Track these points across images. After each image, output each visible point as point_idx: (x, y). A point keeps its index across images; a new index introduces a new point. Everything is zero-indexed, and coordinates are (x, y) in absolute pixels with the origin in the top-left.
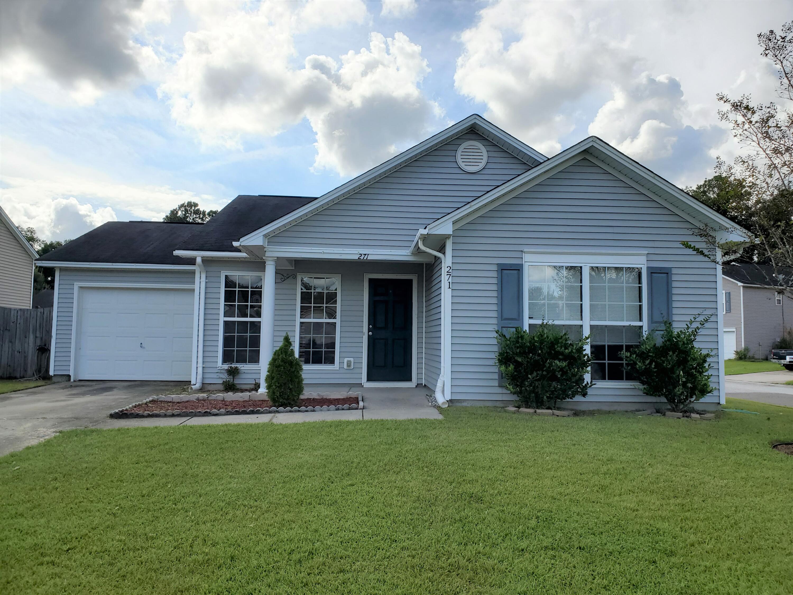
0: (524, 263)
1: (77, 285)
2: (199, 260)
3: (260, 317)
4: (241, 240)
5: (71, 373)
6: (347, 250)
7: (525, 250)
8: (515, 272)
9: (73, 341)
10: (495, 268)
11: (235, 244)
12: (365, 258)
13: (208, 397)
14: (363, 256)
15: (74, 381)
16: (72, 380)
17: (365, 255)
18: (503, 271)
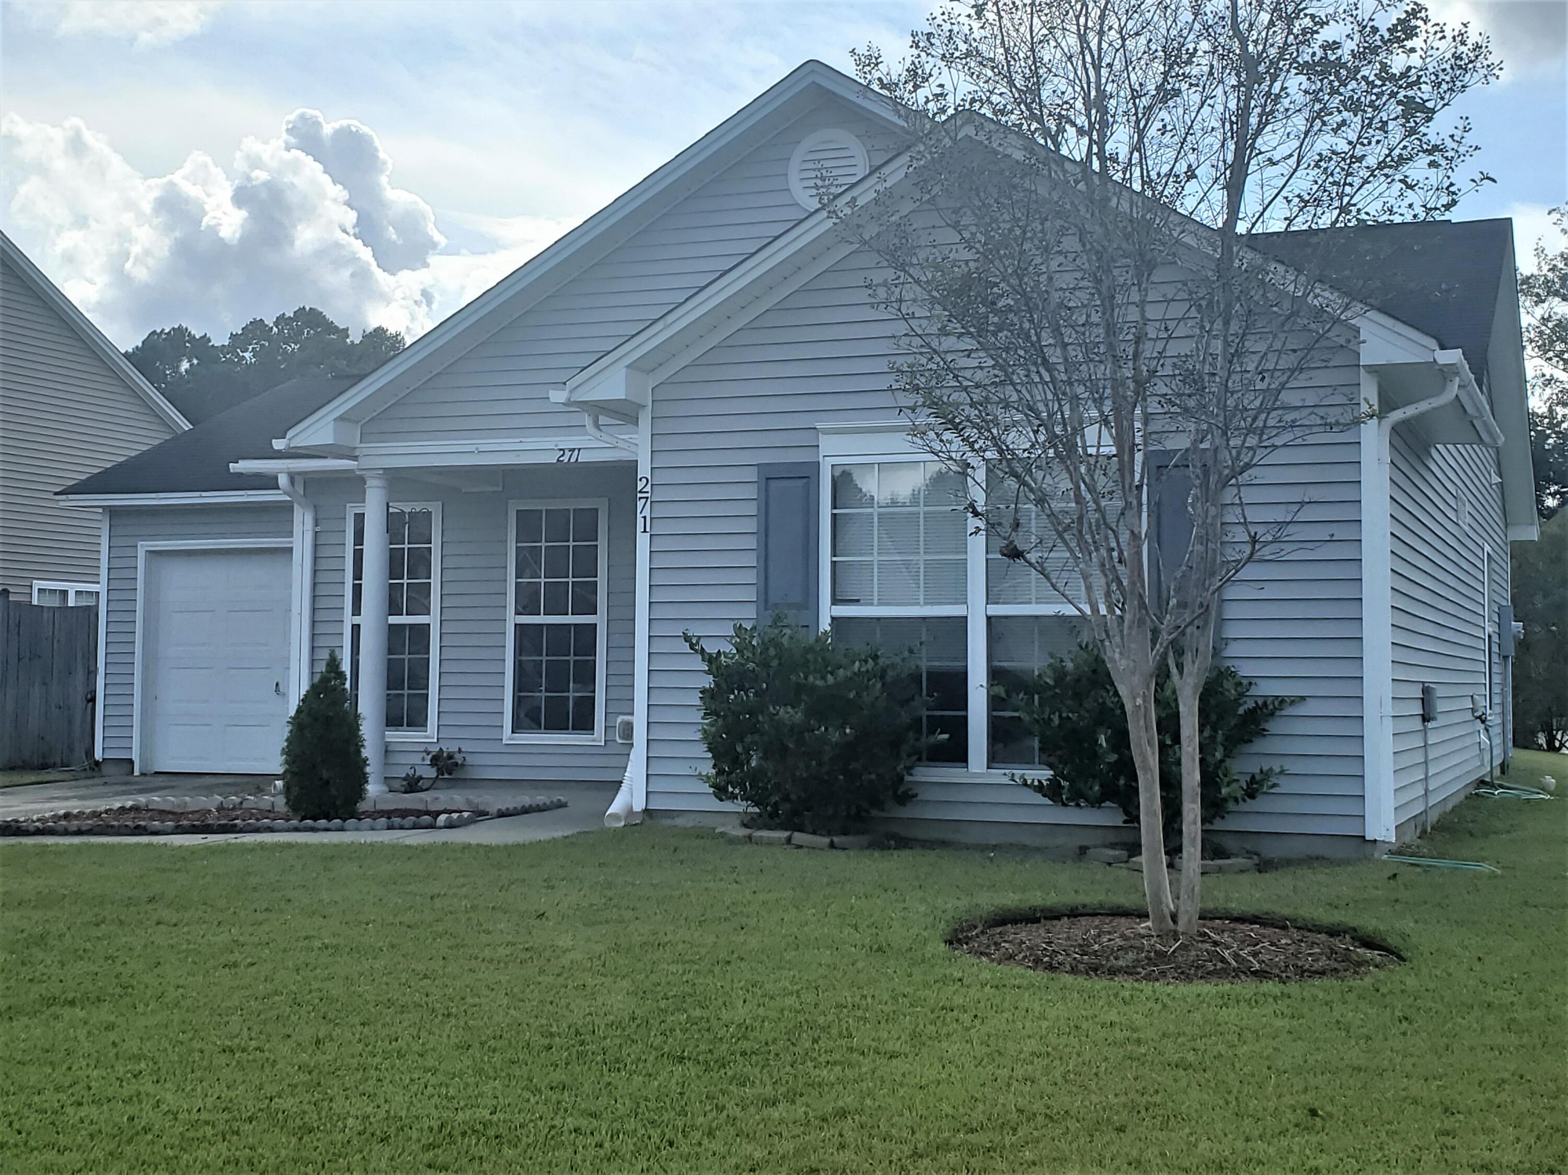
0: (821, 460)
1: (143, 547)
2: (283, 480)
3: (429, 614)
4: (290, 434)
5: (135, 757)
6: (532, 442)
7: (819, 425)
8: (800, 483)
9: (137, 680)
10: (751, 475)
11: (278, 444)
12: (573, 460)
13: (241, 803)
14: (568, 454)
15: (143, 774)
16: (136, 773)
17: (573, 450)
18: (772, 483)
